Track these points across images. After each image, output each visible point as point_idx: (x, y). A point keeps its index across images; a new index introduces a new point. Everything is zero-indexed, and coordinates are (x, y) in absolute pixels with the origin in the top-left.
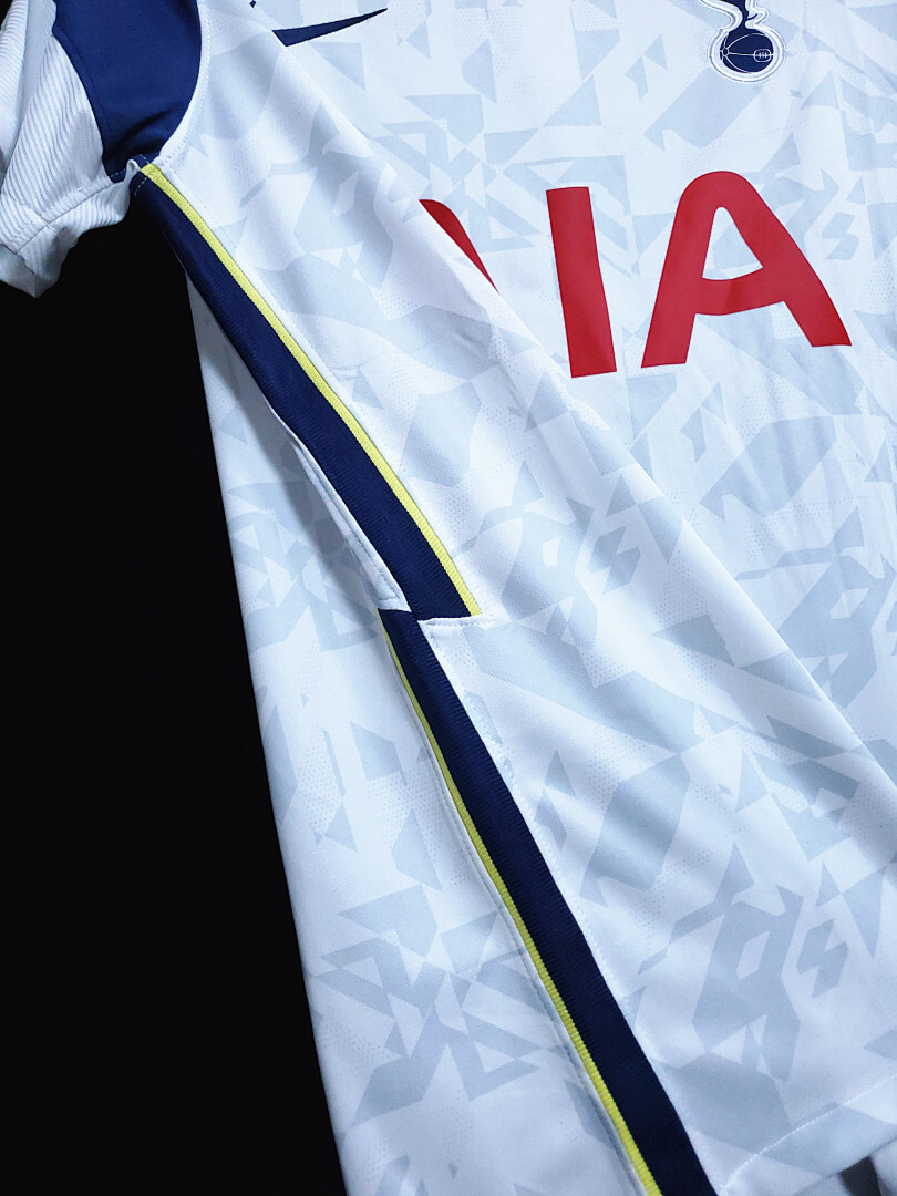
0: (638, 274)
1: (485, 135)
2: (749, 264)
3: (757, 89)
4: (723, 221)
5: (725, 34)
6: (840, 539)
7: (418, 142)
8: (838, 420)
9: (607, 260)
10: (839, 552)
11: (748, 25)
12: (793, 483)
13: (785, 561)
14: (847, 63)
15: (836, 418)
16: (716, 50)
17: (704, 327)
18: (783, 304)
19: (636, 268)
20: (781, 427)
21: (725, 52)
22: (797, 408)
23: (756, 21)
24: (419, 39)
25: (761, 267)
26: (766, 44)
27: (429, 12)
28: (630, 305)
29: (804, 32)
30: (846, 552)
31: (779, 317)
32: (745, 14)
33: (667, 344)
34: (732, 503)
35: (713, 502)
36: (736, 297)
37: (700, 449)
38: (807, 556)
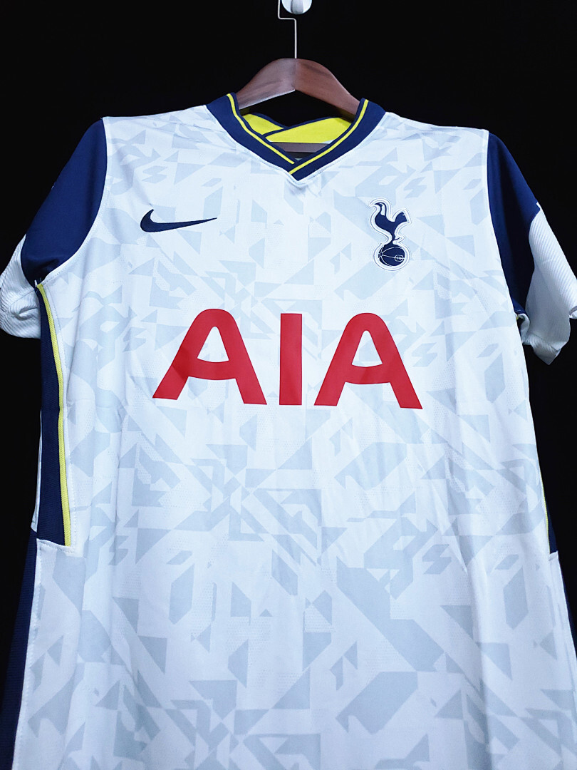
0: (320, 358)
1: (256, 283)
2: (376, 361)
3: (394, 275)
4: (366, 337)
5: (382, 246)
6: (403, 508)
7: (221, 282)
8: (410, 447)
9: (306, 350)
10: (401, 515)
11: (394, 243)
12: (382, 475)
13: (374, 515)
14: (442, 265)
15: (408, 444)
16: (377, 253)
17: (349, 389)
18: (389, 384)
19: (320, 355)
20: (379, 445)
21: (381, 254)
22: (389, 437)
23: (398, 241)
24: (231, 234)
25: (381, 363)
26: (401, 252)
27: (237, 222)
28: (313, 374)
29: (421, 249)
30: (405, 515)
31: (386, 390)
32: (394, 238)
33: (329, 395)
34: (350, 480)
35: (340, 478)
36: (366, 376)
37: (337, 450)
38: (384, 514)
